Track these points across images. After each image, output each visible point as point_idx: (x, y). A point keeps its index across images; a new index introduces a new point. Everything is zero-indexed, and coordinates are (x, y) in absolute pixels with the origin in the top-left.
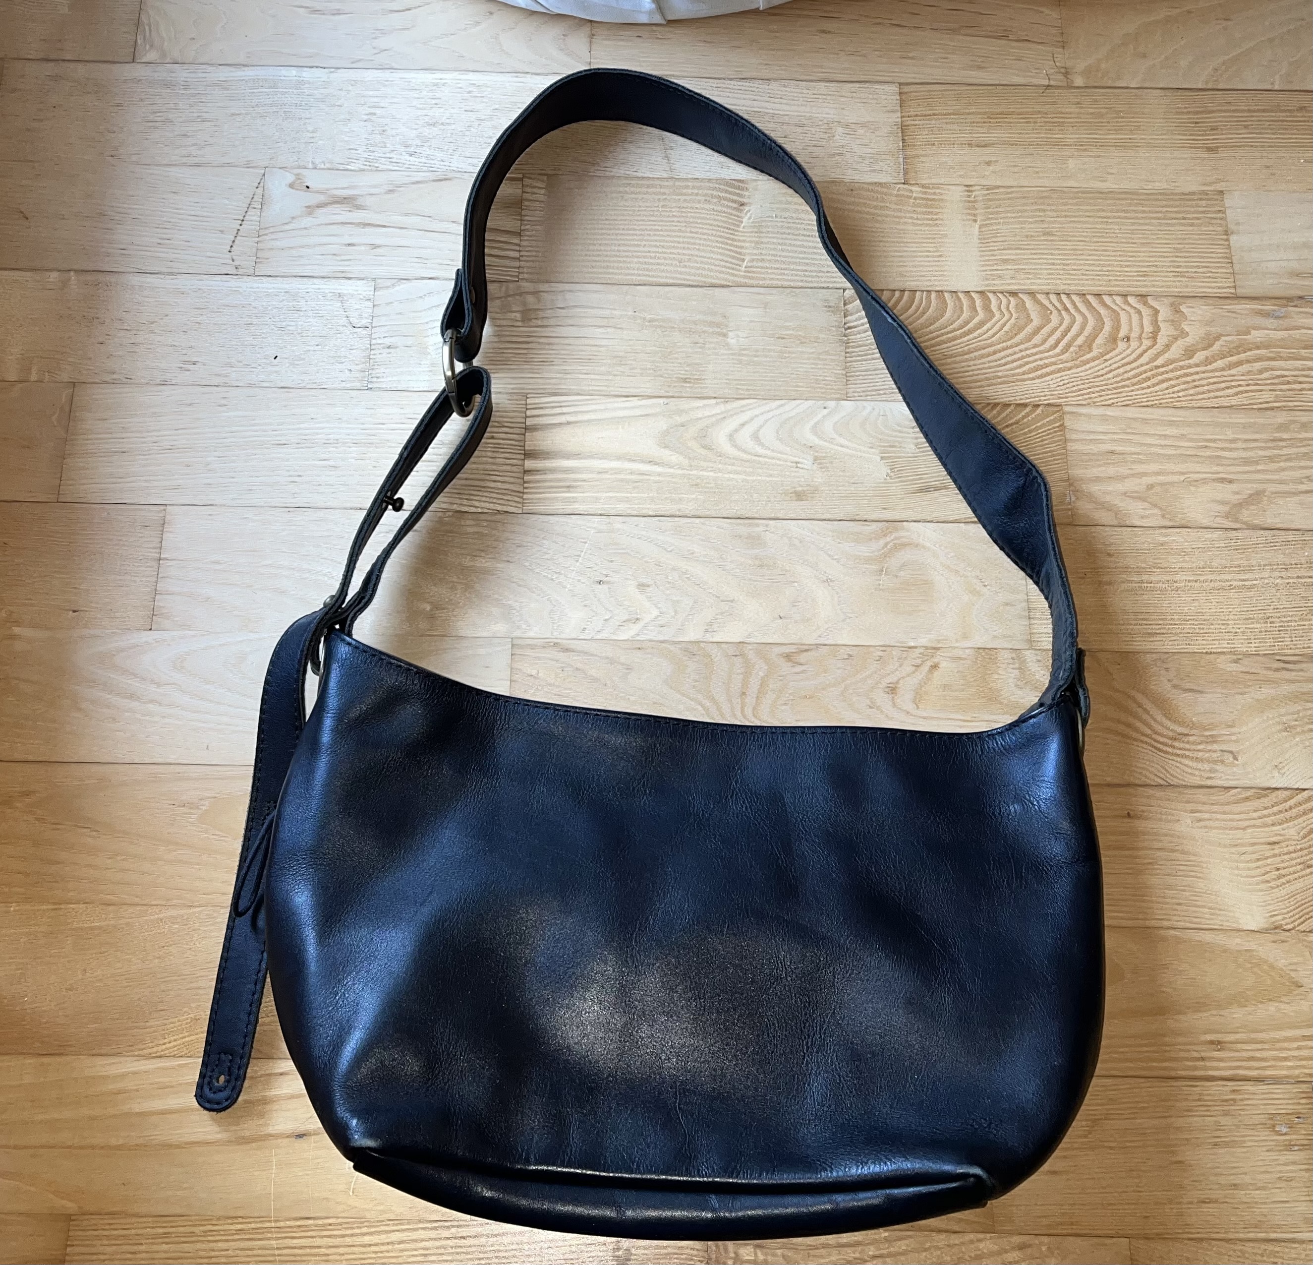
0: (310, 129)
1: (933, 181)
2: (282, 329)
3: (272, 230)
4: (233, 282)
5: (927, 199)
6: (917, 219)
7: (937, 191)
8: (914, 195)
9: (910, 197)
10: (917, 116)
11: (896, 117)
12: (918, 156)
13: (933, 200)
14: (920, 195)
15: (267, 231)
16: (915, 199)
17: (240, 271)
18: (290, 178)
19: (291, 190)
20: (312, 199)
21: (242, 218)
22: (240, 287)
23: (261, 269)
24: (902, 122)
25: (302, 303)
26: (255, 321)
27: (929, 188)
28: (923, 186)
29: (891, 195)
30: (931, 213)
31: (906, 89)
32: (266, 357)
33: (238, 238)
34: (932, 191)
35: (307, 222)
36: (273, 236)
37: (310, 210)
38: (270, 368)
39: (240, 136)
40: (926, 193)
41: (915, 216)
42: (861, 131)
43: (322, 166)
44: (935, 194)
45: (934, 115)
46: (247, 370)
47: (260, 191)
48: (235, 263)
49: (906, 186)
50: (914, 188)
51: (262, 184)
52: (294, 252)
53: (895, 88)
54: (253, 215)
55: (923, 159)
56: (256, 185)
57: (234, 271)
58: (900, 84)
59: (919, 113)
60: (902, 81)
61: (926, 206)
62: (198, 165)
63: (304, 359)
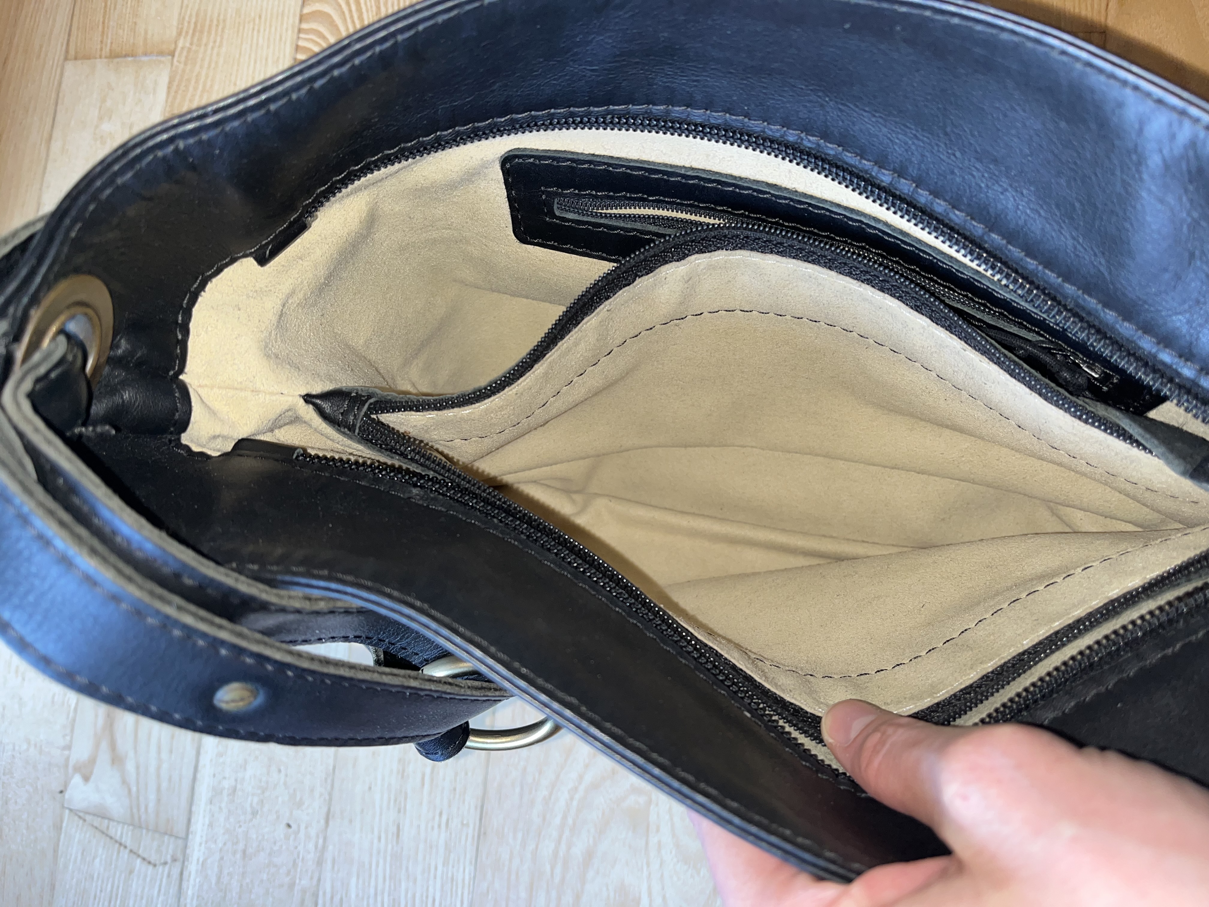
0: (25, 747)
1: (175, 23)
2: (254, 813)
3: (135, 810)
4: (193, 867)
5: (194, 31)
6: (215, 42)
7: (187, 19)
8: (188, 45)
9: (189, 50)
10: (102, 42)
11: (100, 64)
12: (145, 39)
13: (196, 24)
14: (189, 38)
15: (136, 816)
16: (191, 44)
17: (180, 856)
18: (77, 779)
19: (93, 778)
20: (104, 756)
21: (117, 845)
22: (198, 860)
23: (179, 829)
24: (106, 57)
25: (226, 784)
26: (241, 846)
27: (182, 28)
28: (179, 34)
29: (184, 71)
30: (210, 26)
31: (72, 52)
32: (287, 838)
33: (140, 852)
34: (186, 24)
35: (130, 767)
36: (143, 809)
37: (117, 760)
38: (302, 835)
39: (25, 831)
40: (187, 32)
41: (211, 44)
42: (109, 103)
43: (68, 738)
44: (189, 22)
45: (103, 23)
46: (300, 864)
47: (88, 818)
48: (169, 861)
49: (177, 54)
50: (180, 44)
51: (81, 814)
52: (164, 785)
53: (70, 67)
54: (117, 831)
55: (149, 36)
56: (81, 822)
57: (178, 865)
58: (66, 59)
59: (100, 39)
60: (62, 58)
61: (202, 32)
62: (53, 887)
63: (295, 790)
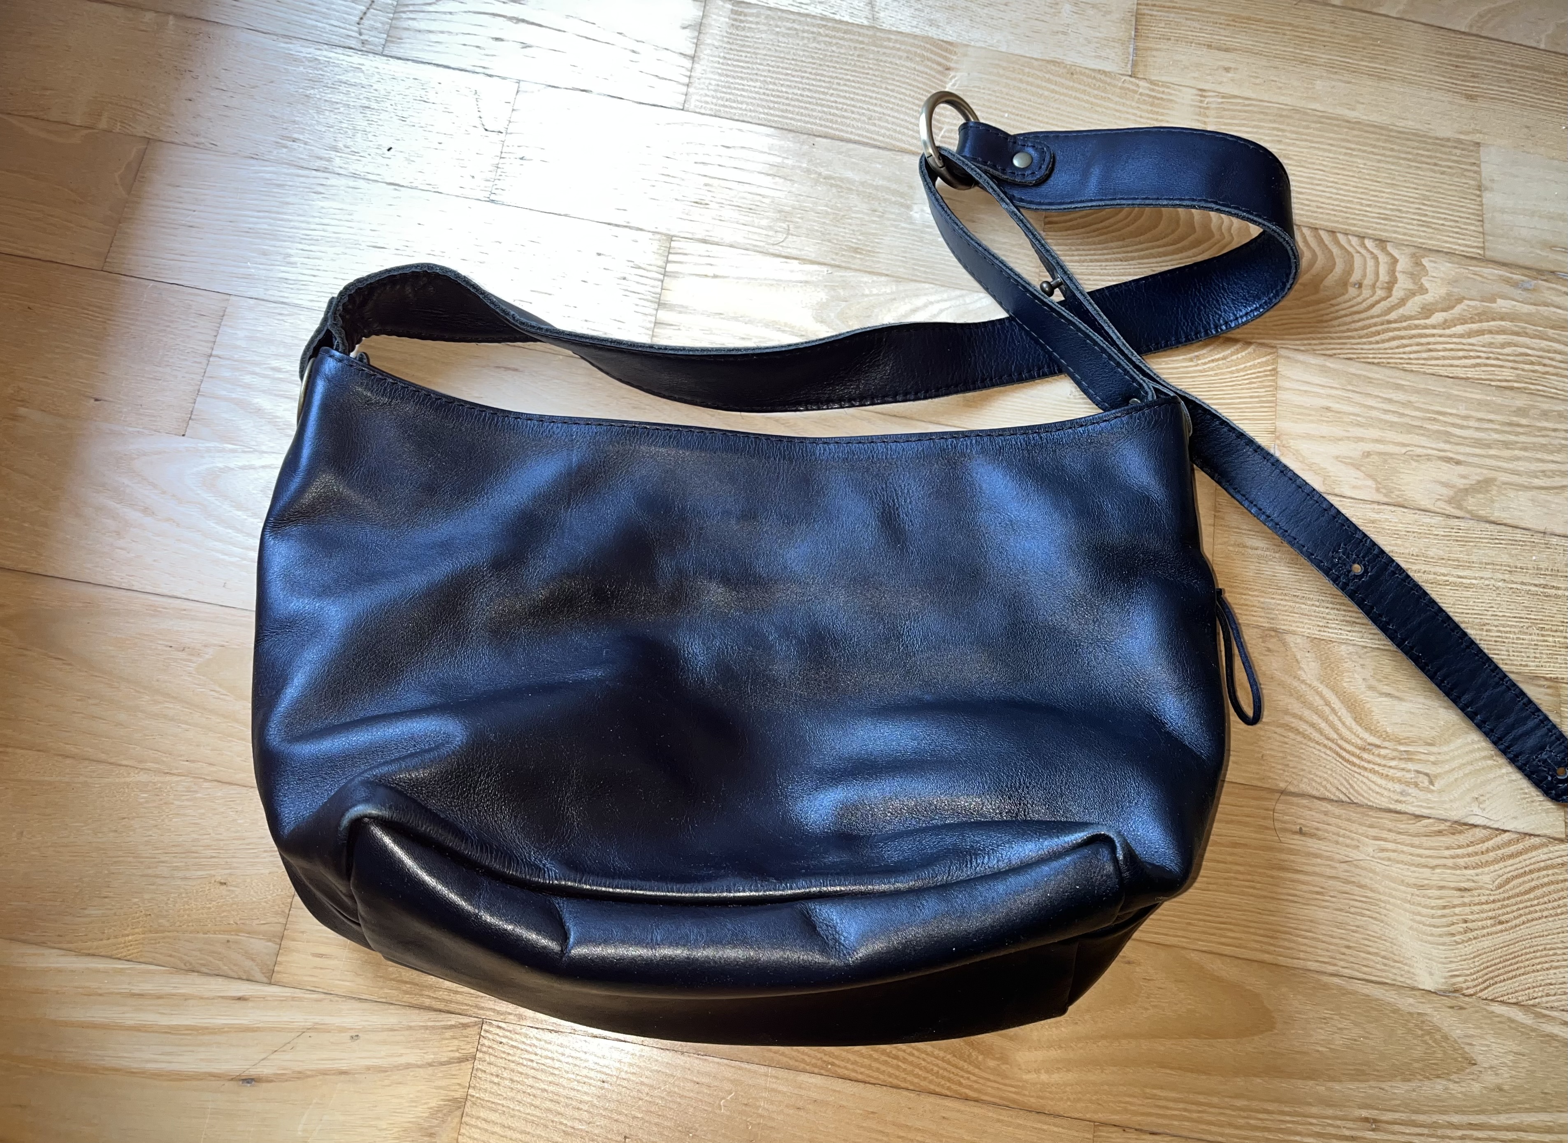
1: (1164, 79)
2: (403, 118)
3: (411, 8)
4: (356, 59)
5: (1154, 97)
6: (1141, 116)
7: (1166, 90)
8: (1141, 90)
9: (1135, 92)
10: (1154, 5)
12: (1151, 49)
13: (1162, 99)
14: (1147, 92)
15: (406, 9)
16: (1141, 94)
17: (368, 47)
22: (363, 65)
23: (394, 50)
24: (1137, 9)
25: (431, 94)
26: (374, 105)
27: (1158, 85)
28: (1152, 82)
29: (1115, 86)
30: (1157, 113)
32: (378, 147)
33: (371, 10)
34: (1160, 89)
36: (412, 15)
38: (380, 160)
40: (1153, 90)
41: (1138, 113)
42: (1091, 12)
44: (1163, 92)
45: (1174, 7)
46: (354, 157)
48: (362, 37)
49: (1133, 79)
50: (1142, 83)
52: (433, 37)
55: (1155, 53)
57: (359, 46)
59: (1157, 3)
61: (1152, 105)
63: (422, 156)
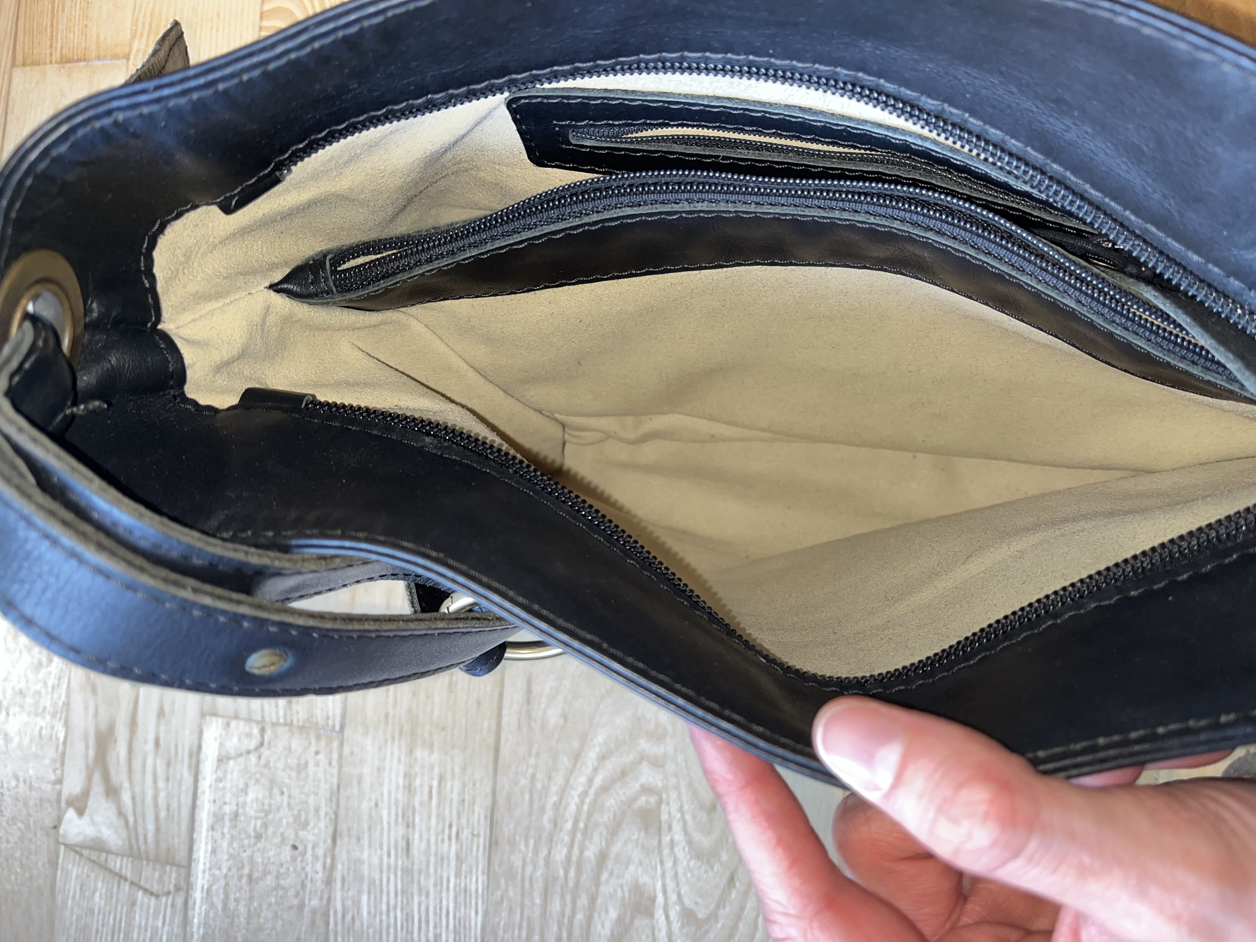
0: (13, 783)
1: (128, 25)
2: (258, 837)
3: (133, 841)
4: (198, 895)
5: (149, 32)
7: (141, 19)
8: (143, 47)
10: (51, 46)
11: (51, 70)
12: (98, 43)
13: (150, 24)
14: (144, 40)
15: (135, 847)
16: (147, 46)
17: (183, 885)
18: (71, 814)
19: (87, 811)
20: (98, 788)
21: (117, 879)
22: (203, 888)
23: (181, 857)
24: (57, 63)
25: (227, 809)
26: (246, 871)
27: (136, 30)
28: (133, 37)
31: (19, 58)
32: (294, 859)
33: (142, 883)
34: (140, 25)
35: (126, 797)
36: (141, 840)
37: (112, 792)
38: (309, 856)
39: (19, 870)
40: (142, 34)
43: (59, 772)
44: (143, 24)
45: (52, 26)
46: (309, 885)
47: (85, 852)
48: (172, 890)
49: (132, 57)
50: (135, 46)
51: (78, 849)
52: (163, 814)
53: (18, 73)
54: (116, 863)
55: (102, 39)
56: (77, 857)
57: (182, 893)
58: (13, 65)
59: (49, 44)
60: (9, 64)
62: (52, 925)
63: (299, 812)
